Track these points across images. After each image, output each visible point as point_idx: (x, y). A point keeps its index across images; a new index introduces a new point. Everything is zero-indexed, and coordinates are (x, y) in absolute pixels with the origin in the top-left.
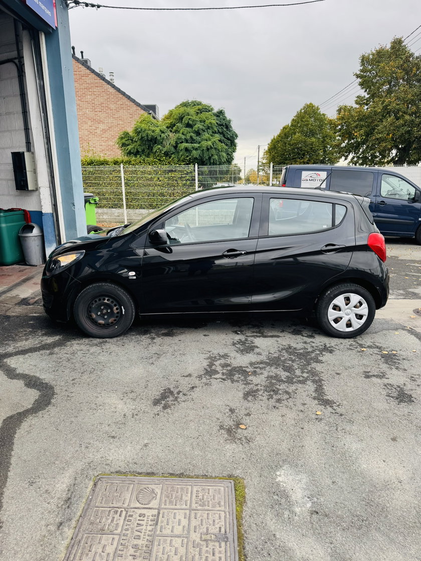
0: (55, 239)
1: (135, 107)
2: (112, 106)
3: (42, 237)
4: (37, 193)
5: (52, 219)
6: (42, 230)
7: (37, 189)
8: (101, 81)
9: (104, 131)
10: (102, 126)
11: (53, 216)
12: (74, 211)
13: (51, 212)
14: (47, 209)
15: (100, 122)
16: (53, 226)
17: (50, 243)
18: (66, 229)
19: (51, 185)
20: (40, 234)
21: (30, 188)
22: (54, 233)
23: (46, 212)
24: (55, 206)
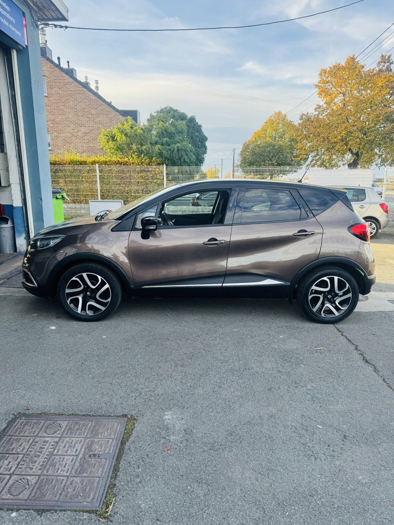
0: (24, 230)
1: (114, 113)
2: (93, 112)
3: (13, 228)
4: (8, 189)
5: (21, 212)
6: (13, 223)
7: (9, 186)
8: (83, 89)
9: (86, 134)
10: (83, 130)
11: (23, 209)
12: (42, 205)
13: (21, 206)
14: (17, 203)
15: (81, 126)
16: (22, 218)
17: (20, 233)
18: (34, 221)
19: (21, 182)
20: (12, 226)
21: (2, 185)
22: (23, 224)
23: (17, 206)
24: (24, 201)
